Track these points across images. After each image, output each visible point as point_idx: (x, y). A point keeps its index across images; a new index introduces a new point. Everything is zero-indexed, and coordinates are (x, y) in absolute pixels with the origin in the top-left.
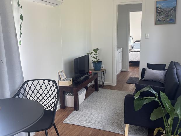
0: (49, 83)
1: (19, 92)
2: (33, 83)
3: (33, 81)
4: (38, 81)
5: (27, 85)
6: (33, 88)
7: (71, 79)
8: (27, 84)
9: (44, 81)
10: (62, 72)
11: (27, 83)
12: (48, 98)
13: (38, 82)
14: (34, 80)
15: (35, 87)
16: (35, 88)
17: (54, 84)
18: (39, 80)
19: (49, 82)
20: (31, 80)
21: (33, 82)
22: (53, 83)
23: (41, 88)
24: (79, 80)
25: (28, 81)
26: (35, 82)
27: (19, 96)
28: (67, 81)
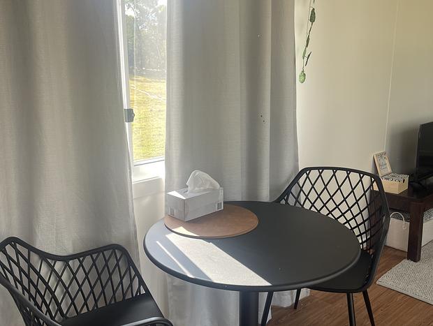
0: (361, 180)
1: (288, 192)
2: (320, 175)
3: (321, 171)
4: (334, 173)
5: (308, 177)
6: (319, 186)
7: (407, 178)
8: (308, 175)
9: (348, 174)
10: (381, 156)
11: (308, 172)
12: (354, 217)
13: (334, 175)
14: (324, 168)
15: (326, 186)
16: (325, 188)
17: (375, 184)
18: (335, 169)
19: (361, 178)
20: (318, 168)
21: (320, 173)
22: (372, 183)
23: (339, 188)
24: (424, 181)
25: (311, 169)
26: (327, 174)
27: (286, 200)
28: (393, 182)
